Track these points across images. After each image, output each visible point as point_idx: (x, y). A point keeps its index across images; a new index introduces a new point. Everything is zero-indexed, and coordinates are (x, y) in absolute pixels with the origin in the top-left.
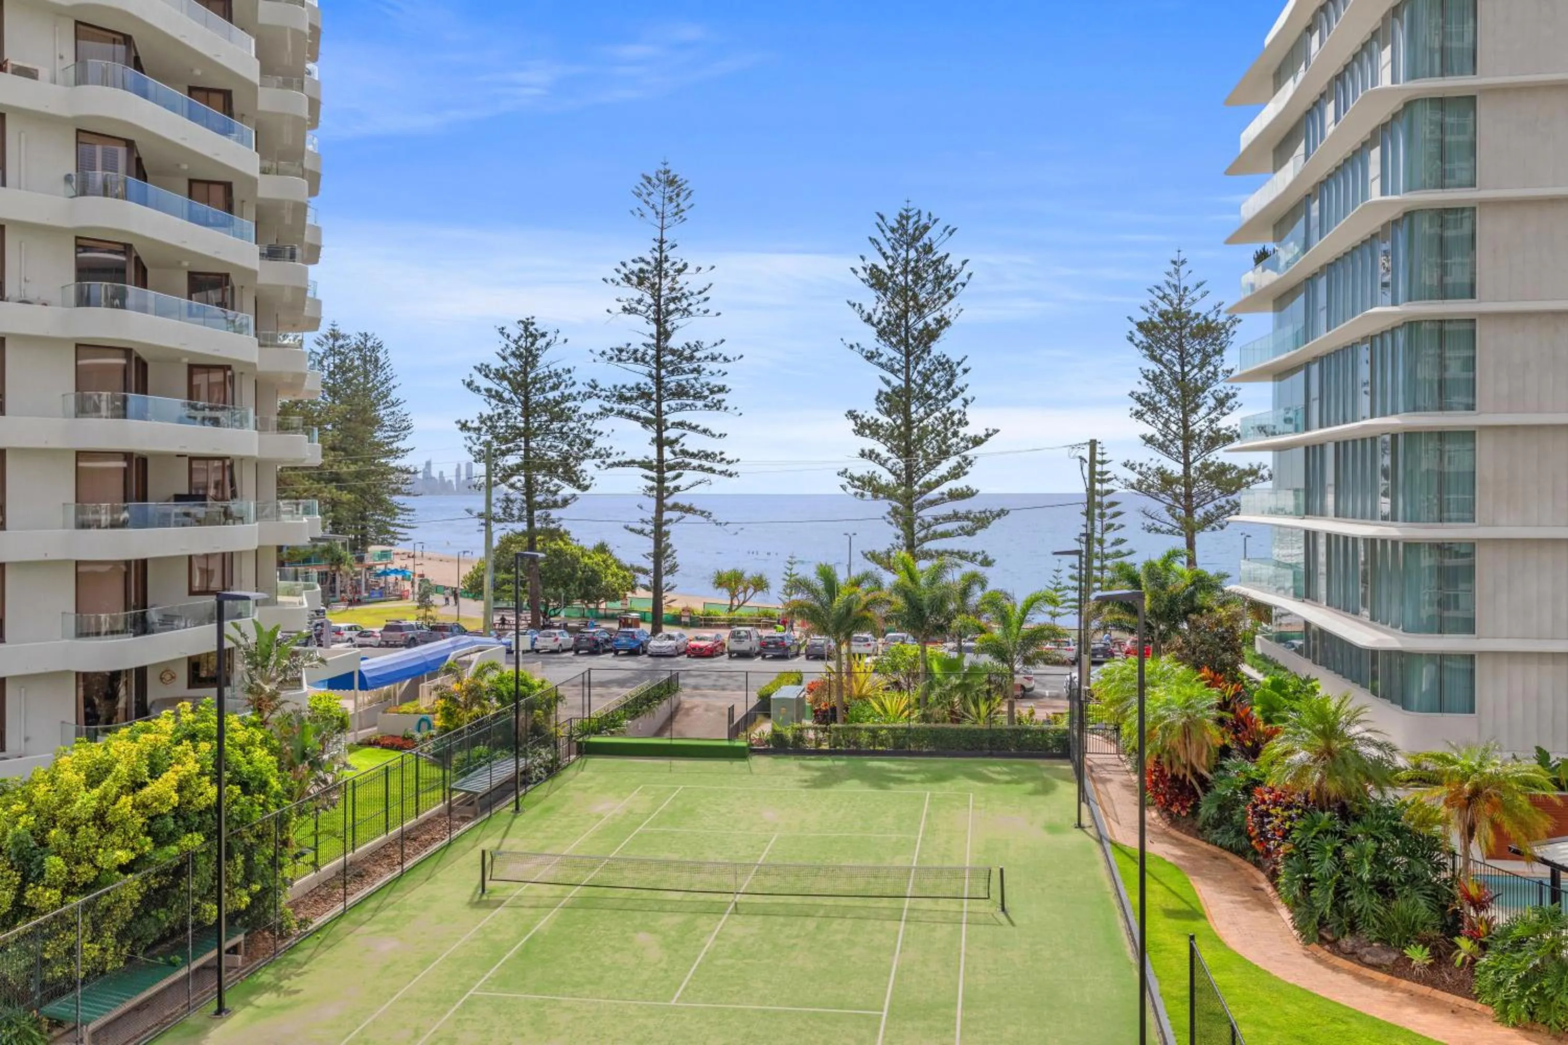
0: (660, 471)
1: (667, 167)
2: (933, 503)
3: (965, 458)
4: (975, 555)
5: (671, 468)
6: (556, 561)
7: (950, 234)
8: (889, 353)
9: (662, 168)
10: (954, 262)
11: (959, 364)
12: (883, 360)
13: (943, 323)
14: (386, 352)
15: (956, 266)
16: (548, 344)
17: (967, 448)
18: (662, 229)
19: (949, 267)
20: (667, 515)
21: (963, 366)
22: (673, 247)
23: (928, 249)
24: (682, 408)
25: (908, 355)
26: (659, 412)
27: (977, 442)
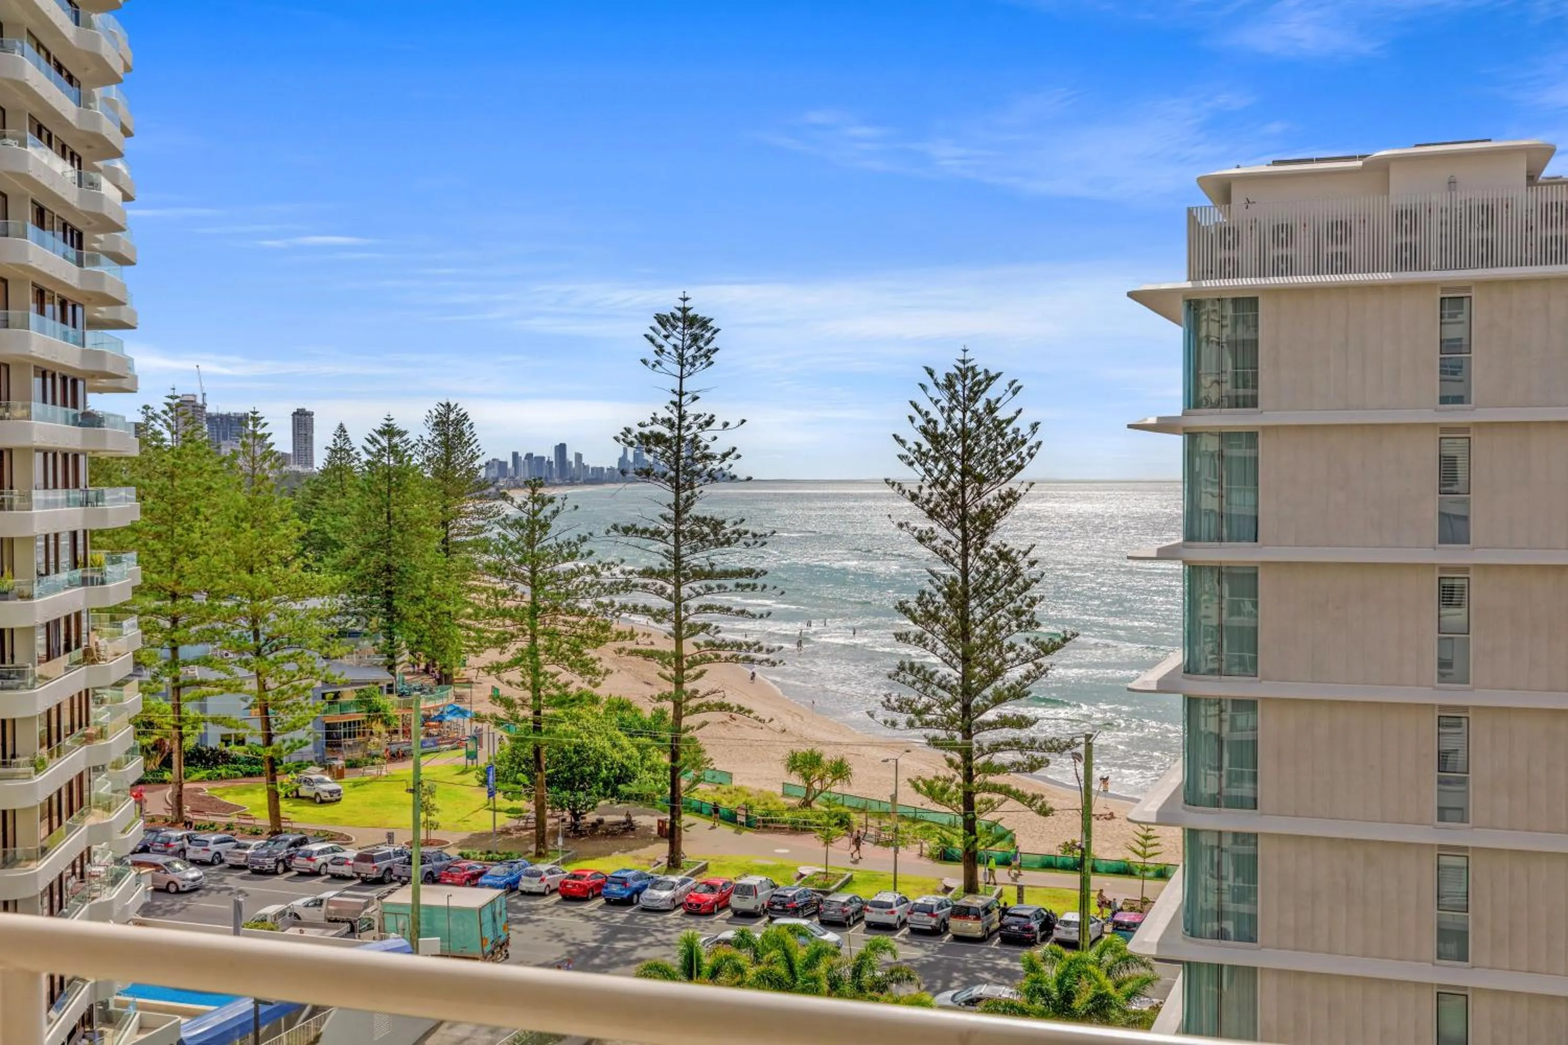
0: (680, 670)
1: (688, 304)
2: (992, 725)
3: (1039, 666)
4: (1034, 797)
5: (693, 663)
6: (575, 758)
7: (1015, 393)
8: (942, 533)
9: (681, 304)
10: (1023, 424)
11: (1025, 554)
12: (938, 543)
13: (1010, 499)
14: (471, 426)
15: (1025, 430)
16: (555, 513)
17: (1037, 655)
18: (681, 378)
19: (1016, 431)
20: (686, 721)
21: (1032, 555)
22: (695, 399)
23: (991, 409)
24: (709, 589)
25: (964, 540)
26: (678, 600)
27: (1049, 648)
